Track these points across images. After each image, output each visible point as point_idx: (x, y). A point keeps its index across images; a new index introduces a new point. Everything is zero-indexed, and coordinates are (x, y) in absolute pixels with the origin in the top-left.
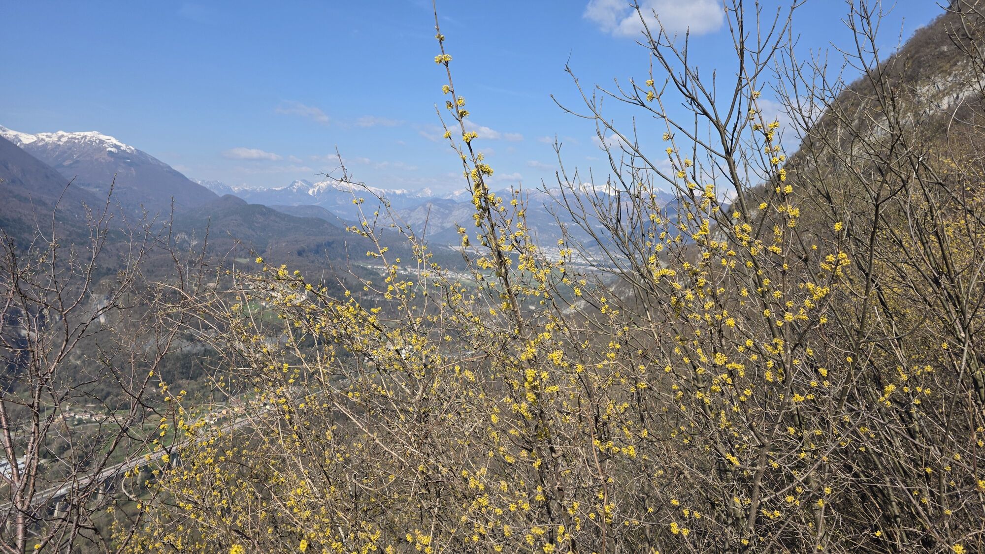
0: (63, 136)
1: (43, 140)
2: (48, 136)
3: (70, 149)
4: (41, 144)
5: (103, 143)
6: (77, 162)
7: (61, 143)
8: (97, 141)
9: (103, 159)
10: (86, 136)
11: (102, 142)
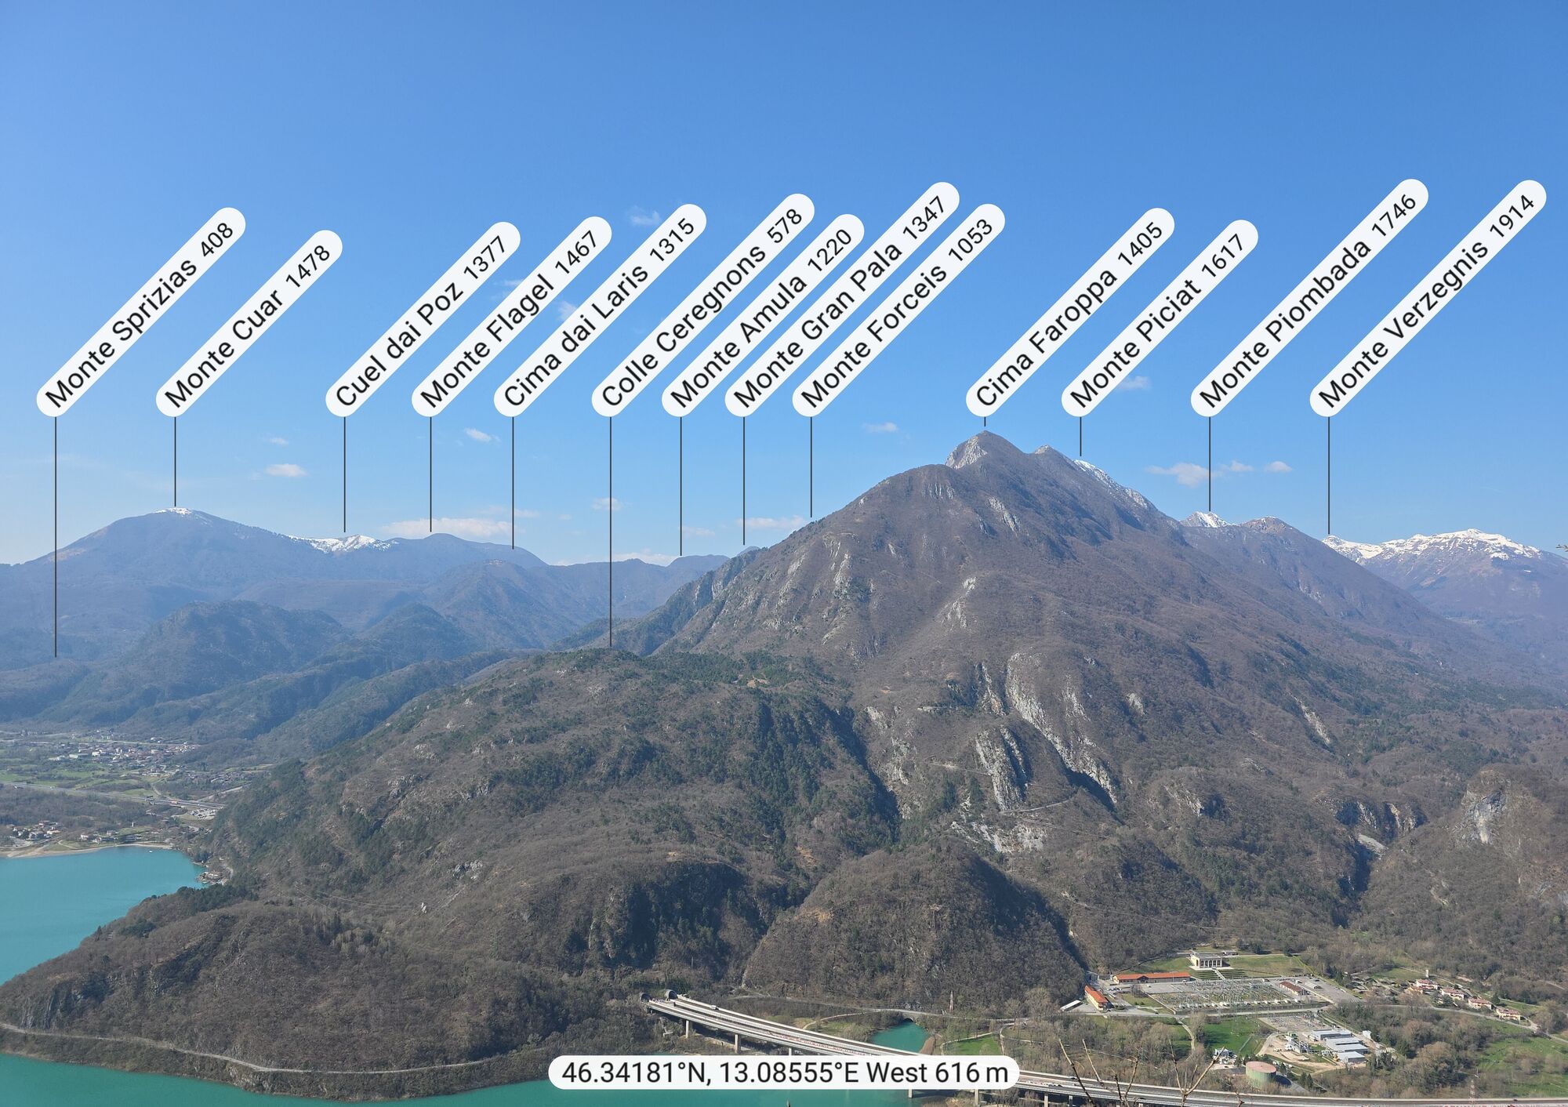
0: (1420, 542)
1: (1392, 550)
2: (1398, 545)
3: (1431, 560)
4: (1388, 557)
5: (1484, 547)
6: (1443, 579)
7: (1418, 553)
8: (1475, 545)
9: (1485, 571)
10: (1457, 538)
11: (1482, 544)
